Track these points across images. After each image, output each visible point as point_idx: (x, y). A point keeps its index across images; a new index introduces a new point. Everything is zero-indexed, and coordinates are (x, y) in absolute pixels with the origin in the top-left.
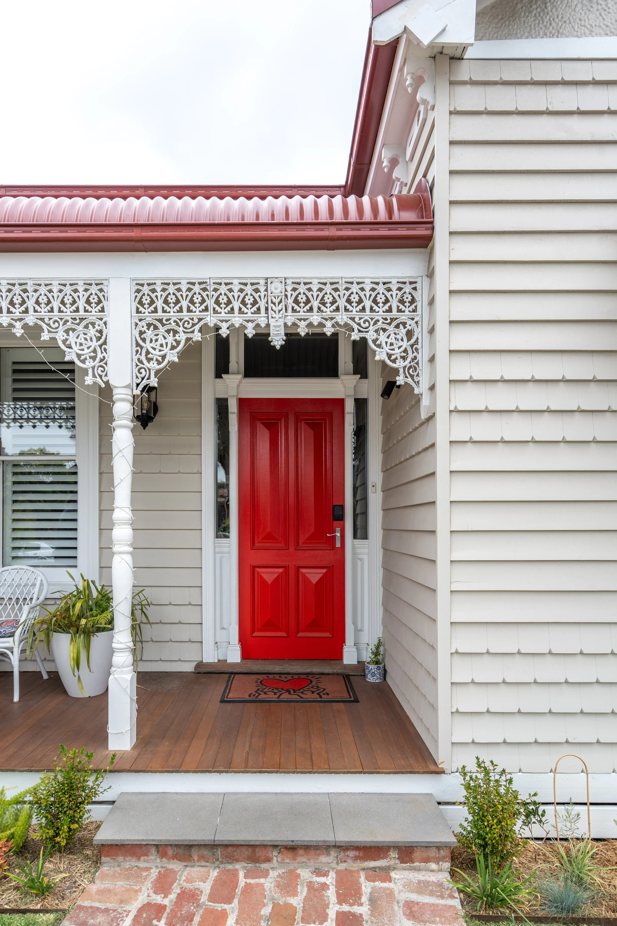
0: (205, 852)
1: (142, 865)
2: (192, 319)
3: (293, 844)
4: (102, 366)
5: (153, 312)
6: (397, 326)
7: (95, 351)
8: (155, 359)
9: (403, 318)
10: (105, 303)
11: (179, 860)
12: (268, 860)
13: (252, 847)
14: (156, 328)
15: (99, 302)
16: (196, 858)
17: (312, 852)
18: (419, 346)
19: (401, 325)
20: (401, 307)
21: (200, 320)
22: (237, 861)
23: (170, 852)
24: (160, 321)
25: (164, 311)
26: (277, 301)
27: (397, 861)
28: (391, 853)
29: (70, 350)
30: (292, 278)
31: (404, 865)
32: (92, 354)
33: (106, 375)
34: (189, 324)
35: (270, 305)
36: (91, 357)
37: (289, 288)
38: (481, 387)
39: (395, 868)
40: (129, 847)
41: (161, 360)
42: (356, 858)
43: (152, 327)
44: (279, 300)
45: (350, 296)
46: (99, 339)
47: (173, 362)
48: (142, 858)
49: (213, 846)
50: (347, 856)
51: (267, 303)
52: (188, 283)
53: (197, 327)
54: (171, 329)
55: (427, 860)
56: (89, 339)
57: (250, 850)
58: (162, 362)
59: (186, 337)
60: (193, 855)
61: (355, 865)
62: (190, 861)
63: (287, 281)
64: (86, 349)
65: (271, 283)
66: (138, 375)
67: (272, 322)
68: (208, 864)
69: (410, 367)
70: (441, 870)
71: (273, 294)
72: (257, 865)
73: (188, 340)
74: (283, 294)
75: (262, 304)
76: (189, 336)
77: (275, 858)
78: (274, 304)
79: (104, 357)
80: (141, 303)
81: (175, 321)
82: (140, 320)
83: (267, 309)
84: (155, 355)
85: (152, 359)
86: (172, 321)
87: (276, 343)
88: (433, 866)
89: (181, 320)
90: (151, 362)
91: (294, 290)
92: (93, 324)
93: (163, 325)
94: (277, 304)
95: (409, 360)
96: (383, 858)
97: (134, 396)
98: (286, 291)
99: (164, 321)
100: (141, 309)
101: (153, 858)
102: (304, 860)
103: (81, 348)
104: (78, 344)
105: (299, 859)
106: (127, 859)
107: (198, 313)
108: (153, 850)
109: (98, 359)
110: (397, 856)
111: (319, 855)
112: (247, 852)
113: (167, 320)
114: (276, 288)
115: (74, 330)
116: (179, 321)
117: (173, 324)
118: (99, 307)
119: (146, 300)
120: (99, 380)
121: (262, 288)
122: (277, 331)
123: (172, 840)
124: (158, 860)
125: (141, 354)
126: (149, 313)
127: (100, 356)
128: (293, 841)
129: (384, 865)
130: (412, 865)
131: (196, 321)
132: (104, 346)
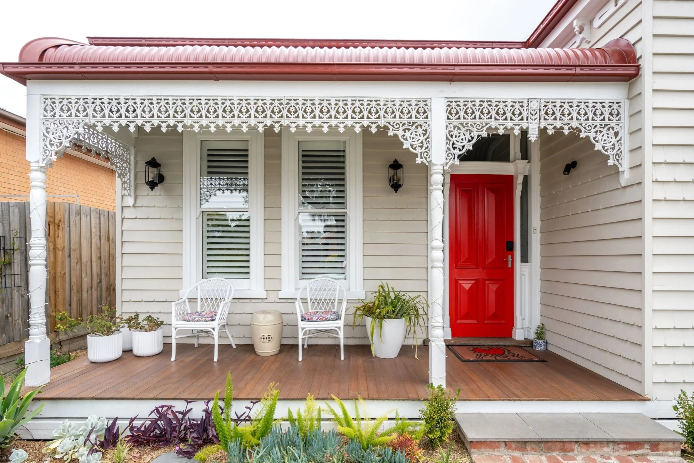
0: (534, 446)
1: (496, 453)
2: (482, 123)
3: (589, 440)
4: (426, 152)
5: (457, 119)
6: (608, 129)
7: (422, 143)
8: (458, 148)
9: (612, 124)
10: (428, 113)
11: (519, 451)
12: (572, 450)
13: (563, 442)
14: (459, 129)
15: (425, 112)
16: (529, 449)
17: (599, 445)
18: (622, 142)
19: (611, 129)
20: (611, 117)
21: (487, 124)
22: (554, 451)
23: (513, 445)
24: (462, 124)
25: (464, 118)
26: (534, 113)
27: (649, 451)
28: (646, 446)
29: (407, 142)
30: (545, 99)
31: (653, 453)
32: (421, 145)
33: (429, 157)
34: (479, 126)
35: (530, 115)
36: (419, 146)
37: (542, 105)
38: (671, 167)
39: (648, 455)
40: (488, 443)
41: (461, 149)
42: (625, 449)
43: (457, 128)
44: (535, 112)
45: (579, 110)
46: (424, 135)
47: (469, 150)
48: (496, 450)
49: (539, 442)
50: (620, 447)
51: (528, 114)
52: (480, 101)
53: (485, 128)
54: (468, 130)
55: (667, 450)
56: (418, 135)
57: (562, 444)
58: (462, 150)
59: (477, 134)
60: (527, 448)
61: (624, 453)
62: (525, 451)
63: (541, 100)
64: (416, 141)
65: (531, 102)
66: (448, 158)
67: (531, 126)
68: (536, 453)
69: (617, 154)
70: (675, 456)
71: (531, 109)
72: (566, 453)
73: (479, 136)
74: (538, 108)
75: (525, 115)
76: (479, 134)
77: (576, 449)
78: (532, 115)
79: (428, 146)
80: (450, 113)
81: (471, 125)
82: (450, 124)
83: (527, 117)
84: (458, 145)
85: (456, 148)
86: (469, 125)
87: (532, 139)
88: (671, 453)
89: (475, 124)
90: (456, 150)
91: (545, 106)
92: (421, 126)
93: (464, 127)
94: (534, 115)
95: (616, 150)
96: (641, 449)
97: (444, 171)
98: (540, 107)
99: (464, 125)
100: (450, 117)
101: (503, 449)
102: (594, 450)
103: (413, 140)
104: (411, 138)
105: (591, 450)
106: (487, 450)
107: (485, 120)
108: (503, 445)
109: (424, 148)
110: (649, 448)
111: (603, 447)
112: (560, 445)
113: (466, 124)
114: (535, 105)
115: (409, 130)
116: (473, 125)
117: (470, 126)
118: (425, 115)
119: (454, 111)
120: (424, 160)
121: (525, 105)
122: (533, 131)
123: (516, 439)
124: (506, 451)
125: (449, 145)
126: (455, 119)
127: (425, 146)
128: (588, 439)
129: (641, 453)
130: (658, 453)
131: (484, 124)
132: (428, 140)
